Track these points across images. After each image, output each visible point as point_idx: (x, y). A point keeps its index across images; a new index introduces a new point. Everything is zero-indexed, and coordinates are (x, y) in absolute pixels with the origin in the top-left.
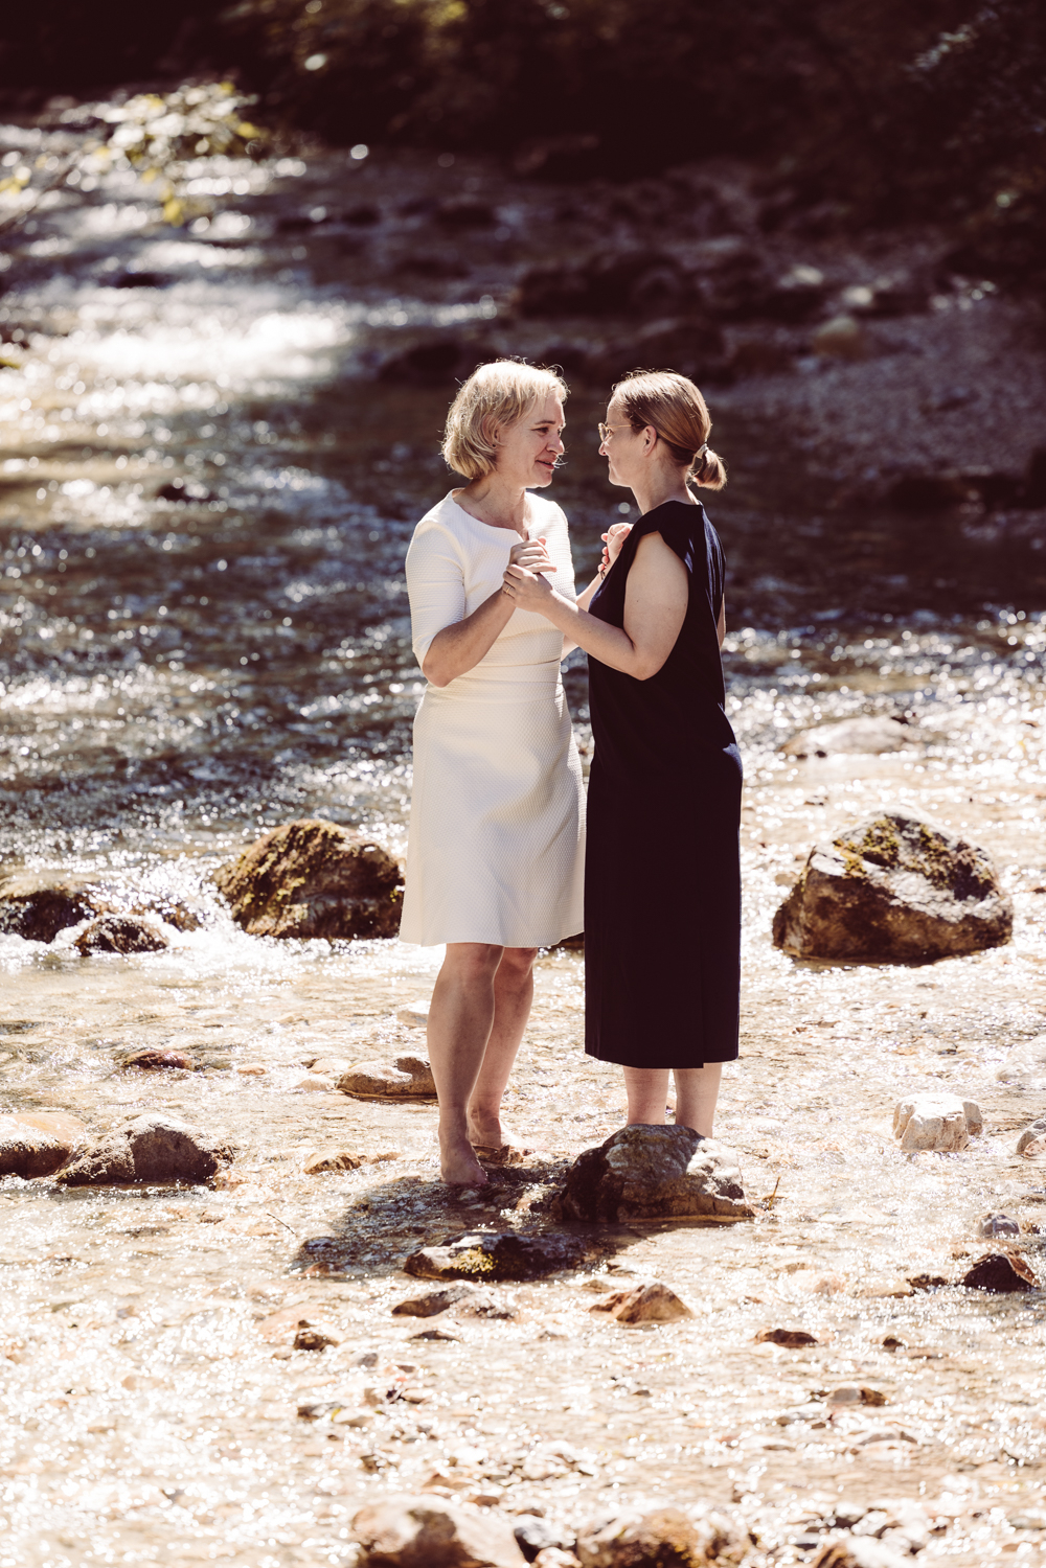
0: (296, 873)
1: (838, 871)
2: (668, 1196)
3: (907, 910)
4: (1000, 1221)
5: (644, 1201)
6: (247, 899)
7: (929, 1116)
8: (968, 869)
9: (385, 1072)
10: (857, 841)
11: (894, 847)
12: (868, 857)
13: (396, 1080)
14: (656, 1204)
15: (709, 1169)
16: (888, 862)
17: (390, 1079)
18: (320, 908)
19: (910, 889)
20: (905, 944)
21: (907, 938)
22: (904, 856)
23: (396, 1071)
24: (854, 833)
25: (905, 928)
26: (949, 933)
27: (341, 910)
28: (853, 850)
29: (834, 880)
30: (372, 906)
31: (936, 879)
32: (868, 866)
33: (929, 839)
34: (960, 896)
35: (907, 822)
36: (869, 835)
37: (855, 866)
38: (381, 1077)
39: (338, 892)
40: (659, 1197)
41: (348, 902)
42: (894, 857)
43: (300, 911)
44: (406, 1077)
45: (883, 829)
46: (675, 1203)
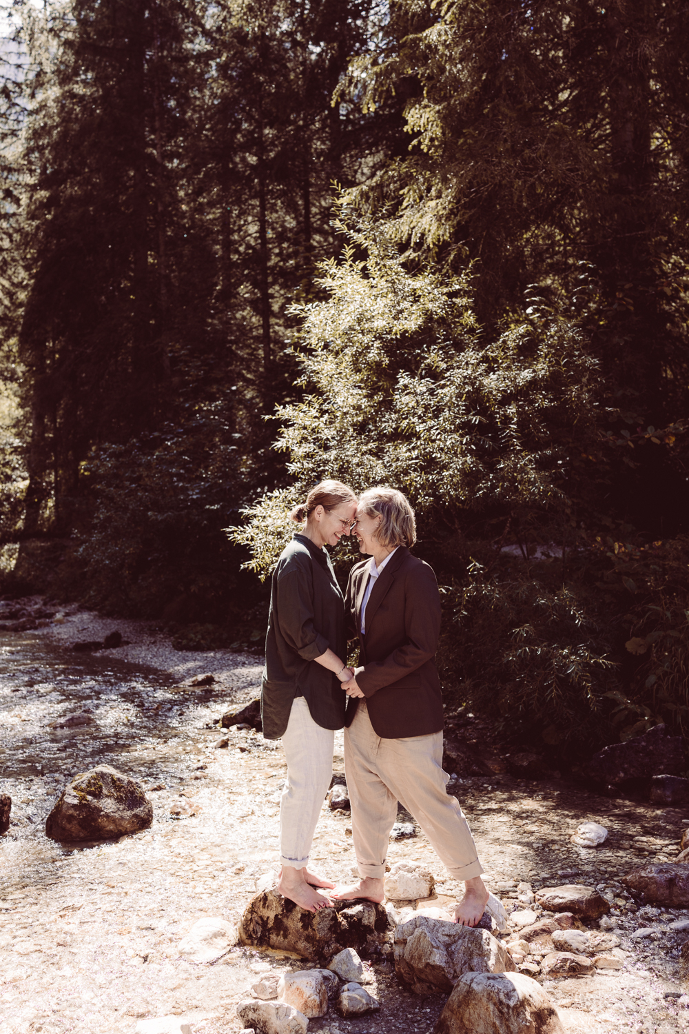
1: (76, 801)
3: (107, 816)
8: (132, 793)
10: (84, 786)
11: (100, 787)
12: (89, 793)
16: (98, 795)
19: (108, 805)
20: (107, 831)
21: (108, 828)
22: (105, 791)
24: (82, 782)
25: (106, 824)
26: (127, 825)
28: (82, 790)
29: (74, 806)
31: (119, 800)
32: (89, 798)
33: (115, 782)
34: (131, 807)
35: (106, 774)
36: (89, 782)
37: (83, 798)
42: (101, 792)
45: (95, 779)
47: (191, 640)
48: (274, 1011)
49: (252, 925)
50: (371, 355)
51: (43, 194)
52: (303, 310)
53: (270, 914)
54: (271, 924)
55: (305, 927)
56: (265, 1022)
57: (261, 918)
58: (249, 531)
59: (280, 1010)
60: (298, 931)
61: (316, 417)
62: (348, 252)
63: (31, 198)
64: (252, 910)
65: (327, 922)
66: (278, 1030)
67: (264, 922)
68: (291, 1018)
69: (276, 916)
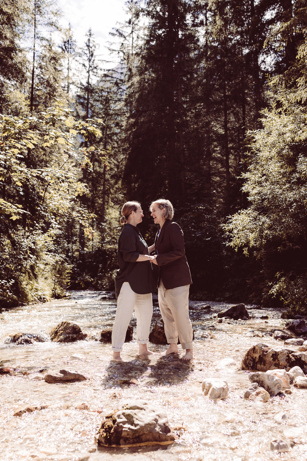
0: (62, 330)
2: (141, 434)
4: (281, 444)
5: (131, 437)
6: (53, 335)
7: (218, 387)
9: (57, 374)
13: (59, 376)
14: (136, 438)
15: (156, 420)
17: (57, 376)
18: (65, 336)
23: (59, 374)
27: (69, 337)
29: (161, 328)
30: (75, 336)
38: (55, 375)
39: (69, 333)
40: (137, 435)
41: (70, 335)
43: (62, 337)
44: (62, 375)
46: (144, 436)
47: (198, 296)
48: (267, 377)
49: (248, 361)
50: (284, 152)
51: (132, 120)
52: (252, 133)
53: (257, 356)
54: (257, 360)
55: (274, 360)
56: (262, 382)
57: (252, 358)
58: (231, 226)
59: (269, 377)
60: (270, 362)
61: (260, 177)
62: (274, 105)
63: (127, 122)
64: (248, 354)
65: (285, 357)
66: (269, 385)
67: (254, 360)
68: (275, 380)
69: (260, 356)
